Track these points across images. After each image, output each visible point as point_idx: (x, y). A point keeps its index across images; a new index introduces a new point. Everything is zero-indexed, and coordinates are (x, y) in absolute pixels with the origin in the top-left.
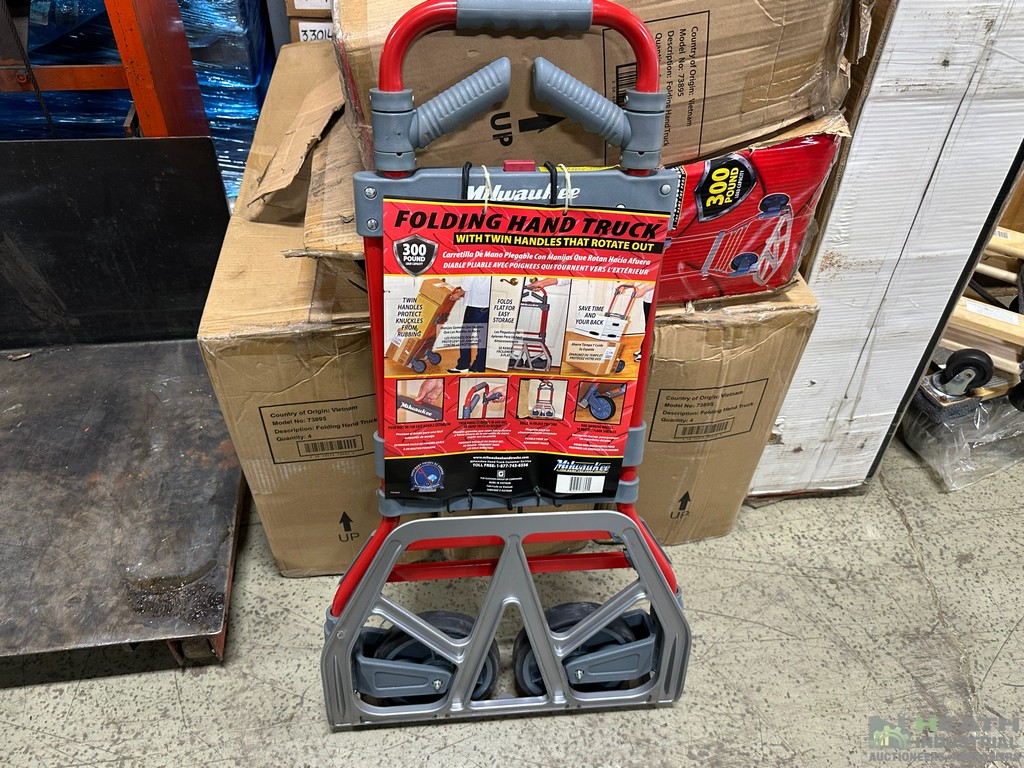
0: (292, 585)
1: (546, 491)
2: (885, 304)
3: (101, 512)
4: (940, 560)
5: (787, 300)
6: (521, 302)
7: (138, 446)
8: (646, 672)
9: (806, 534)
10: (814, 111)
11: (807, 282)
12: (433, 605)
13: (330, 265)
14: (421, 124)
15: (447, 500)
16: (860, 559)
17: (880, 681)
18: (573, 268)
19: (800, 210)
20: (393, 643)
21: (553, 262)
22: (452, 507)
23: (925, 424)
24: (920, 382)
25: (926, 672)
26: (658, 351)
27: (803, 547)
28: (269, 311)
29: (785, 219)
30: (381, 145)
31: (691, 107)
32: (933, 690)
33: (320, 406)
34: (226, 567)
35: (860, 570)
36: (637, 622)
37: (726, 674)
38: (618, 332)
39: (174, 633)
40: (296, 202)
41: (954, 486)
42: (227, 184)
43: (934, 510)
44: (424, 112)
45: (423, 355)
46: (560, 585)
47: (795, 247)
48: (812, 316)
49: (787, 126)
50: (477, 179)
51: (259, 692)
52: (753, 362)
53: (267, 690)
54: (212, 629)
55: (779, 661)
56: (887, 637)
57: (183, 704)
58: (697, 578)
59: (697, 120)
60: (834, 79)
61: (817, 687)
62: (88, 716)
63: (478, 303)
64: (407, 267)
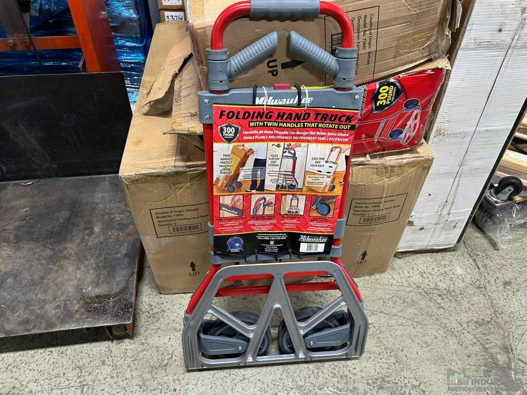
0: (166, 298)
1: (294, 251)
2: (467, 154)
3: (70, 262)
4: (494, 284)
5: (418, 153)
6: (283, 156)
7: (87, 229)
8: (345, 342)
9: (426, 271)
10: (432, 56)
11: (428, 143)
12: (237, 308)
13: (185, 138)
14: (232, 64)
15: (245, 256)
16: (454, 284)
17: (464, 346)
18: (309, 138)
19: (425, 107)
20: (218, 328)
21: (299, 135)
22: (247, 260)
23: (486, 216)
24: (486, 192)
25: (488, 342)
26: (351, 180)
27: (424, 278)
28: (154, 161)
29: (417, 111)
30: (211, 77)
31: (369, 55)
32: (491, 351)
33: (180, 209)
34: (133, 289)
35: (454, 290)
36: (340, 317)
37: (385, 343)
38: (332, 170)
39: (107, 323)
40: (167, 105)
41: (502, 246)
42: (129, 95)
43: (492, 259)
44: (234, 60)
45: (233, 183)
46: (300, 298)
47: (422, 126)
48: (430, 161)
49: (419, 64)
50: (260, 93)
51: (150, 352)
52: (400, 185)
53: (154, 351)
54: (127, 321)
55: (413, 336)
56: (468, 324)
57: (113, 358)
58: (370, 294)
59: (372, 62)
60: (443, 40)
61: (432, 349)
62: (65, 364)
63: (261, 157)
64: (225, 139)
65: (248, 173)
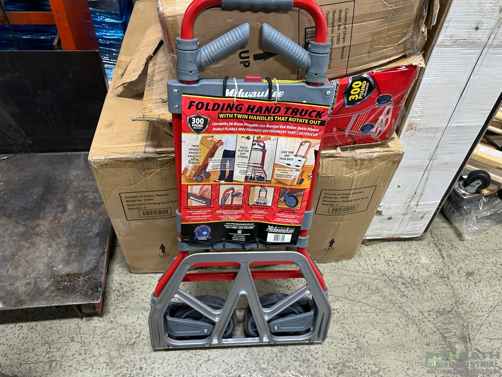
0: (136, 277)
1: (262, 241)
2: (438, 149)
3: (42, 239)
4: (457, 275)
5: (388, 147)
6: (252, 148)
7: (60, 206)
8: (309, 327)
9: (392, 259)
10: (407, 53)
11: (399, 137)
12: (205, 290)
13: (156, 123)
14: (202, 55)
15: (213, 244)
16: (418, 273)
17: (424, 334)
18: (279, 131)
19: (397, 102)
20: (185, 311)
21: (269, 129)
22: (215, 247)
23: (455, 206)
24: (454, 187)
25: (449, 331)
26: (321, 171)
27: (390, 266)
28: (124, 145)
30: (180, 67)
32: (450, 340)
33: (150, 193)
34: (103, 269)
35: (418, 279)
36: (305, 303)
37: (348, 329)
38: (301, 164)
39: (77, 302)
40: (141, 86)
41: (467, 237)
42: (107, 71)
43: (456, 249)
44: (204, 51)
45: (201, 173)
46: (268, 281)
47: (393, 121)
48: (400, 156)
49: (393, 60)
50: (231, 85)
51: (118, 330)
52: (369, 178)
53: (123, 329)
54: (95, 300)
55: (375, 323)
56: (429, 312)
57: (81, 335)
58: (336, 280)
59: (346, 56)
60: (418, 37)
61: (393, 336)
62: (35, 339)
63: (230, 148)
64: (194, 129)
65: (216, 164)
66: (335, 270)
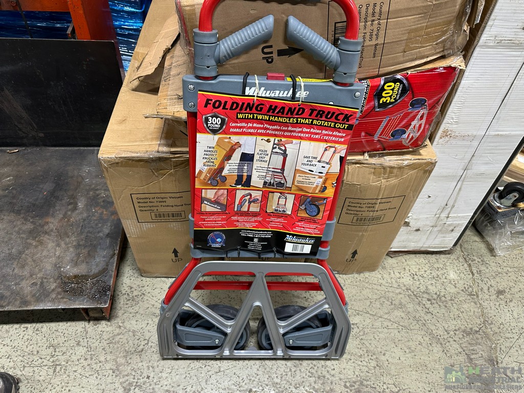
0: (147, 281)
1: (279, 249)
2: (474, 158)
3: (50, 238)
4: (487, 292)
5: (420, 154)
6: (272, 152)
7: (71, 204)
8: (326, 343)
9: (417, 273)
10: (446, 53)
11: (432, 144)
14: (221, 49)
15: (227, 251)
16: (445, 289)
17: (448, 355)
18: (302, 135)
19: (432, 107)
20: (195, 320)
21: (291, 131)
22: (229, 255)
23: (488, 220)
24: (490, 196)
25: (473, 352)
26: (347, 178)
27: (415, 280)
28: (137, 143)
30: (197, 62)
31: (376, 47)
32: (476, 362)
33: (163, 195)
34: (112, 271)
35: (444, 295)
36: (323, 317)
37: (368, 345)
38: (324, 171)
39: (84, 305)
41: (499, 253)
43: (487, 265)
44: (224, 44)
45: (217, 177)
47: (427, 127)
49: (430, 61)
50: (251, 83)
51: (126, 336)
52: (397, 187)
53: (131, 335)
54: (103, 305)
55: (397, 340)
56: (455, 332)
57: (88, 339)
58: (357, 293)
59: (379, 55)
60: (460, 35)
61: (415, 355)
62: (40, 342)
63: (248, 151)
64: (210, 130)
65: (233, 167)
66: (356, 282)
